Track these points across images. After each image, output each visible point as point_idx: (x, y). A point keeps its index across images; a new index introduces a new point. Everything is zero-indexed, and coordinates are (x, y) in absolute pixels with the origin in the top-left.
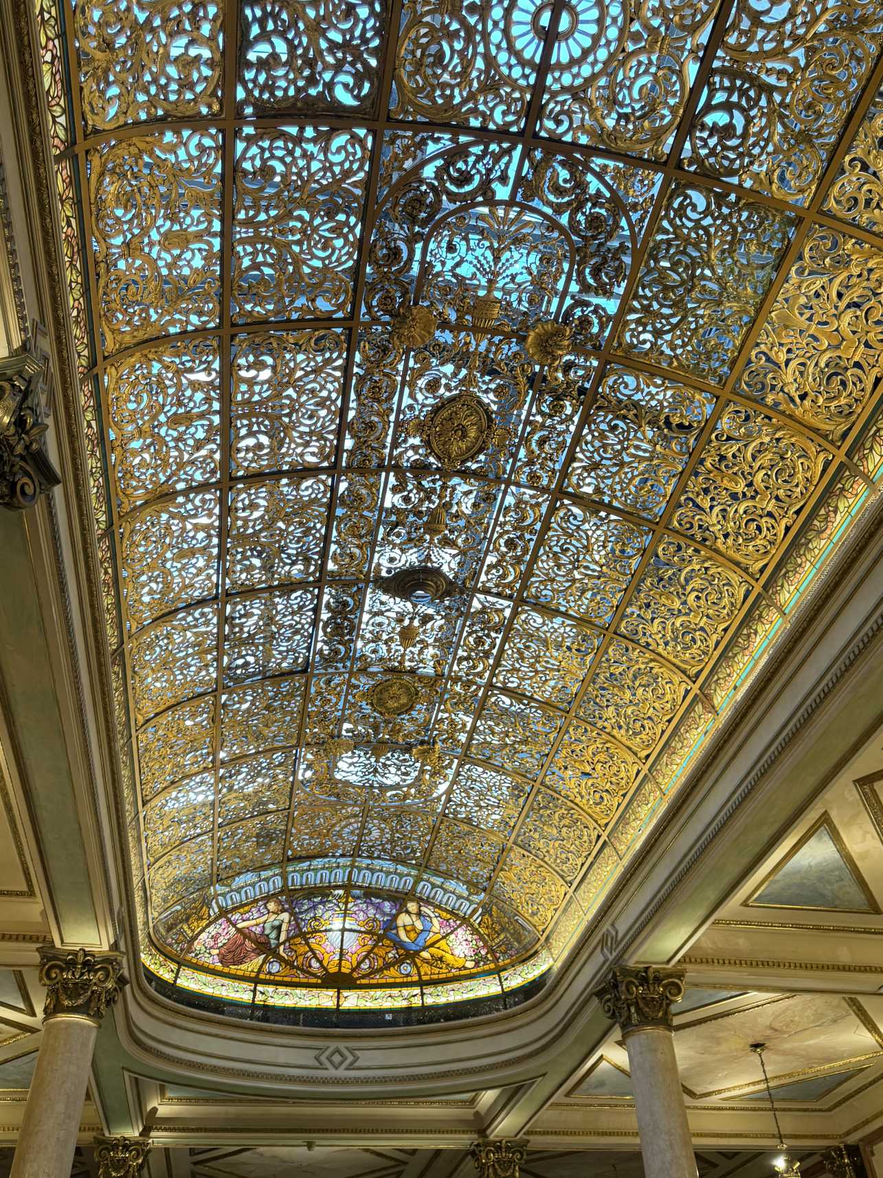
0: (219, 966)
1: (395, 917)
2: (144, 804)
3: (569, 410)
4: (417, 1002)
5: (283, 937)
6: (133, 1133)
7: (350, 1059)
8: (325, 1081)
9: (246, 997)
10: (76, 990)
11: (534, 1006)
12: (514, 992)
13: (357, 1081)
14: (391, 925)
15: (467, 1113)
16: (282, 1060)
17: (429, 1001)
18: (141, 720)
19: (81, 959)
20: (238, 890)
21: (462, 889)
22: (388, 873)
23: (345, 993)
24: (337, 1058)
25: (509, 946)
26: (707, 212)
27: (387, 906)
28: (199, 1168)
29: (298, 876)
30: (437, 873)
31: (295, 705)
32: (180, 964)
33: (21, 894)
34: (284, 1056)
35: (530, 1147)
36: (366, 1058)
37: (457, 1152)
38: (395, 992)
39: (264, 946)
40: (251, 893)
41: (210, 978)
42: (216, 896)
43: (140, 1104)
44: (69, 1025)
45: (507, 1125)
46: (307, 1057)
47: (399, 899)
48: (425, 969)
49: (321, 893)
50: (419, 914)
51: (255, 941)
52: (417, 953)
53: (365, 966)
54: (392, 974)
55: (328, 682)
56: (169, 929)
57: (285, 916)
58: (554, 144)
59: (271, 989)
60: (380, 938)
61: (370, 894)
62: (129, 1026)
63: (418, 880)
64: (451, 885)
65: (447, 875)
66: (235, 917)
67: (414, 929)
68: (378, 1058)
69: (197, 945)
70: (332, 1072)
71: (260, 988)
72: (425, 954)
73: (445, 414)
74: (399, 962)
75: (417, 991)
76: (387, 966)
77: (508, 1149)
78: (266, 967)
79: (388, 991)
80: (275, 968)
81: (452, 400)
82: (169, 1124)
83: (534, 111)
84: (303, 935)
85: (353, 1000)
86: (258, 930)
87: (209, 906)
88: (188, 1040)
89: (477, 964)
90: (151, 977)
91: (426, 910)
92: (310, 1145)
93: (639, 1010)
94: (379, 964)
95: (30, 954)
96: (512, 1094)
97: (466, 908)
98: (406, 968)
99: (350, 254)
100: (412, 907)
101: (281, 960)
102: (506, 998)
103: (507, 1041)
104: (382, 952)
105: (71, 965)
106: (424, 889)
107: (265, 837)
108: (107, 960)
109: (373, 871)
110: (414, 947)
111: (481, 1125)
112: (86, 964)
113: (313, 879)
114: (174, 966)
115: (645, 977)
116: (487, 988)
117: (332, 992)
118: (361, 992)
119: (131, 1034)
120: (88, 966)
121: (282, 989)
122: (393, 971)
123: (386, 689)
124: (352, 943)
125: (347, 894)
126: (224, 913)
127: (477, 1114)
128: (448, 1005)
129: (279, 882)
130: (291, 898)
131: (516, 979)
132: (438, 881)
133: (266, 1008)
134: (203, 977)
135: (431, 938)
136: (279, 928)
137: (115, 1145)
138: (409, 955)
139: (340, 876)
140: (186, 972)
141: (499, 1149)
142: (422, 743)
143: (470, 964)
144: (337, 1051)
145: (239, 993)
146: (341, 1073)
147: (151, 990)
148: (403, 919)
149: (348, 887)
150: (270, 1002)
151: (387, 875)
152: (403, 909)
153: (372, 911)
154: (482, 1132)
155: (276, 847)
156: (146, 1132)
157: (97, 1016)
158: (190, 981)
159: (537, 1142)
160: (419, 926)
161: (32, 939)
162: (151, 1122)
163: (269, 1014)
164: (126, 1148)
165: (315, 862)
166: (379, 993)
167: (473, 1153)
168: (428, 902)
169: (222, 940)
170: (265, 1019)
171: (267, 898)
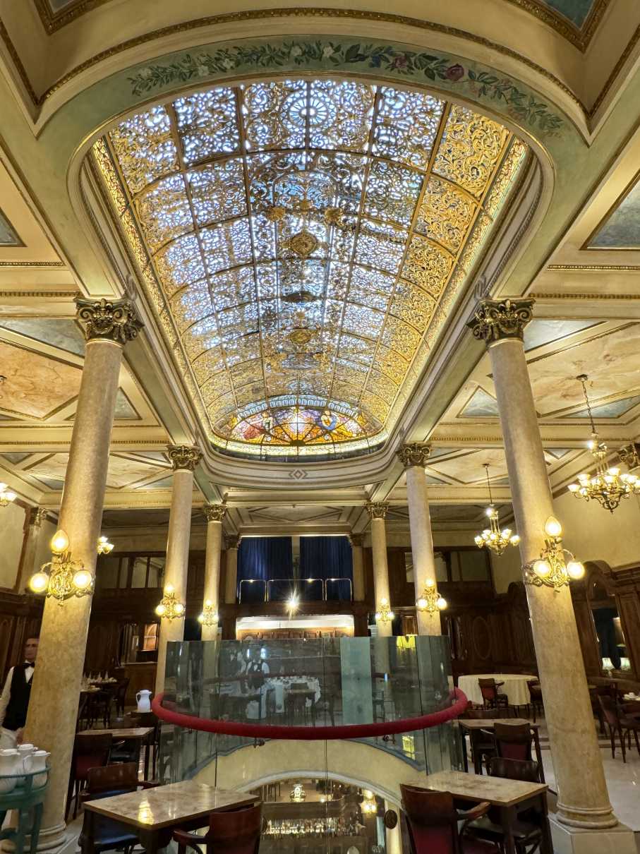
0: (245, 440)
1: (320, 417)
2: (200, 387)
3: (350, 235)
4: (332, 451)
5: (271, 427)
6: (219, 503)
7: (304, 474)
8: (294, 484)
9: (258, 452)
10: (183, 460)
11: (381, 453)
12: (373, 447)
13: (307, 483)
14: (318, 420)
15: (362, 492)
16: (275, 476)
17: (338, 450)
18: (192, 360)
19: (183, 449)
20: (248, 410)
21: (348, 406)
22: (314, 400)
23: (300, 448)
24: (298, 475)
25: (371, 428)
26: (388, 169)
27: (316, 412)
28: (251, 514)
29: (274, 403)
30: (336, 399)
31: (256, 344)
32: (227, 440)
33: (156, 426)
34: (276, 474)
35: (390, 505)
36: (310, 474)
37: (360, 507)
38: (323, 447)
39: (263, 431)
40: (254, 411)
41: (241, 445)
42: (239, 413)
43: (219, 492)
44: (183, 473)
45: (378, 497)
46: (285, 475)
47: (321, 410)
48: (335, 437)
49: (286, 409)
50: (331, 415)
51: (259, 429)
52: (331, 431)
53: (309, 436)
54: (320, 440)
55: (269, 335)
56: (221, 427)
57: (271, 419)
58: (319, 151)
59: (268, 447)
60: (314, 426)
61: (307, 408)
62: (208, 468)
63: (328, 402)
64: (343, 404)
65: (341, 400)
66: (249, 420)
67: (329, 421)
68: (316, 474)
69: (234, 432)
70: (296, 480)
71: (263, 447)
72: (334, 431)
73: (296, 239)
74: (323, 434)
75: (332, 446)
76: (318, 437)
77: (380, 506)
78: (265, 439)
79: (319, 447)
80: (269, 439)
81: (298, 234)
82: (234, 499)
83: (308, 140)
84: (280, 426)
85: (304, 451)
86: (260, 424)
87: (236, 417)
88: (234, 470)
89: (358, 435)
90: (215, 447)
91: (333, 414)
92: (294, 506)
93: (410, 460)
94: (314, 436)
95: (164, 447)
96: (377, 485)
97: (351, 413)
98: (327, 437)
99: (242, 196)
100: (327, 412)
101: (271, 436)
102: (370, 449)
103: (371, 467)
104: (316, 431)
105: (180, 451)
106: (331, 405)
107: (256, 391)
108: (193, 449)
109: (307, 399)
110: (329, 429)
111: (367, 497)
112: (185, 451)
113: (281, 404)
114: (225, 441)
115: (414, 447)
116: (362, 445)
117: (295, 448)
118: (308, 447)
119: (209, 470)
120: (187, 452)
121: (272, 447)
122: (321, 439)
123: (295, 335)
124: (302, 428)
125: (298, 409)
126: (244, 419)
127: (366, 492)
128: (345, 453)
129: (266, 406)
130: (273, 411)
131: (375, 441)
132: (337, 402)
133: (266, 456)
134: (238, 444)
135: (336, 425)
136: (269, 423)
137: (212, 508)
138: (328, 432)
139: (293, 402)
140: (230, 443)
141: (376, 506)
142: (317, 353)
143: (354, 435)
144: (298, 471)
145: (255, 450)
146: (300, 480)
147: (217, 453)
148: (323, 418)
149: (297, 406)
150: (268, 453)
151: (313, 401)
152: (323, 414)
153: (309, 415)
154: (369, 499)
155: (262, 393)
156: (224, 502)
157: (193, 469)
158: (232, 447)
159: (393, 503)
160: (331, 420)
161: (163, 442)
162: (225, 500)
163: (268, 458)
164: (217, 508)
165: (281, 397)
166: (315, 447)
167: (366, 508)
168: (334, 410)
169: (244, 430)
170: (266, 460)
171: (262, 412)
